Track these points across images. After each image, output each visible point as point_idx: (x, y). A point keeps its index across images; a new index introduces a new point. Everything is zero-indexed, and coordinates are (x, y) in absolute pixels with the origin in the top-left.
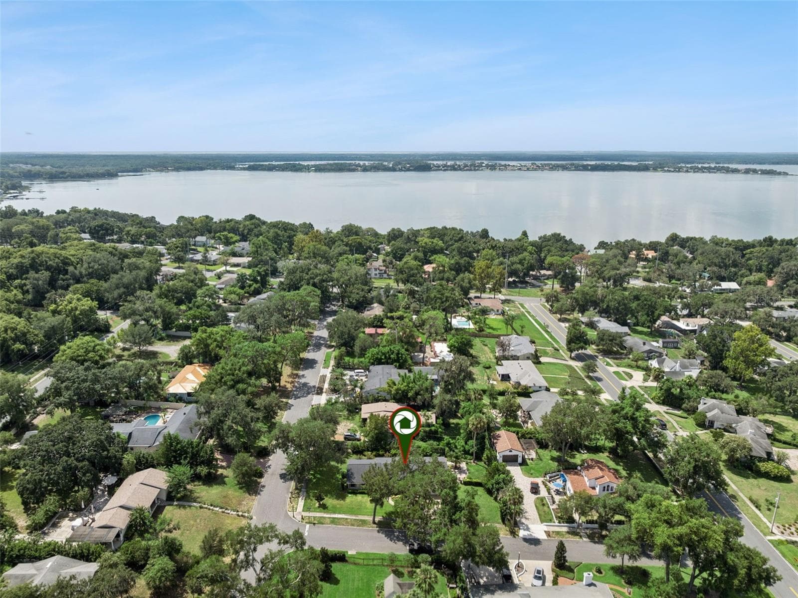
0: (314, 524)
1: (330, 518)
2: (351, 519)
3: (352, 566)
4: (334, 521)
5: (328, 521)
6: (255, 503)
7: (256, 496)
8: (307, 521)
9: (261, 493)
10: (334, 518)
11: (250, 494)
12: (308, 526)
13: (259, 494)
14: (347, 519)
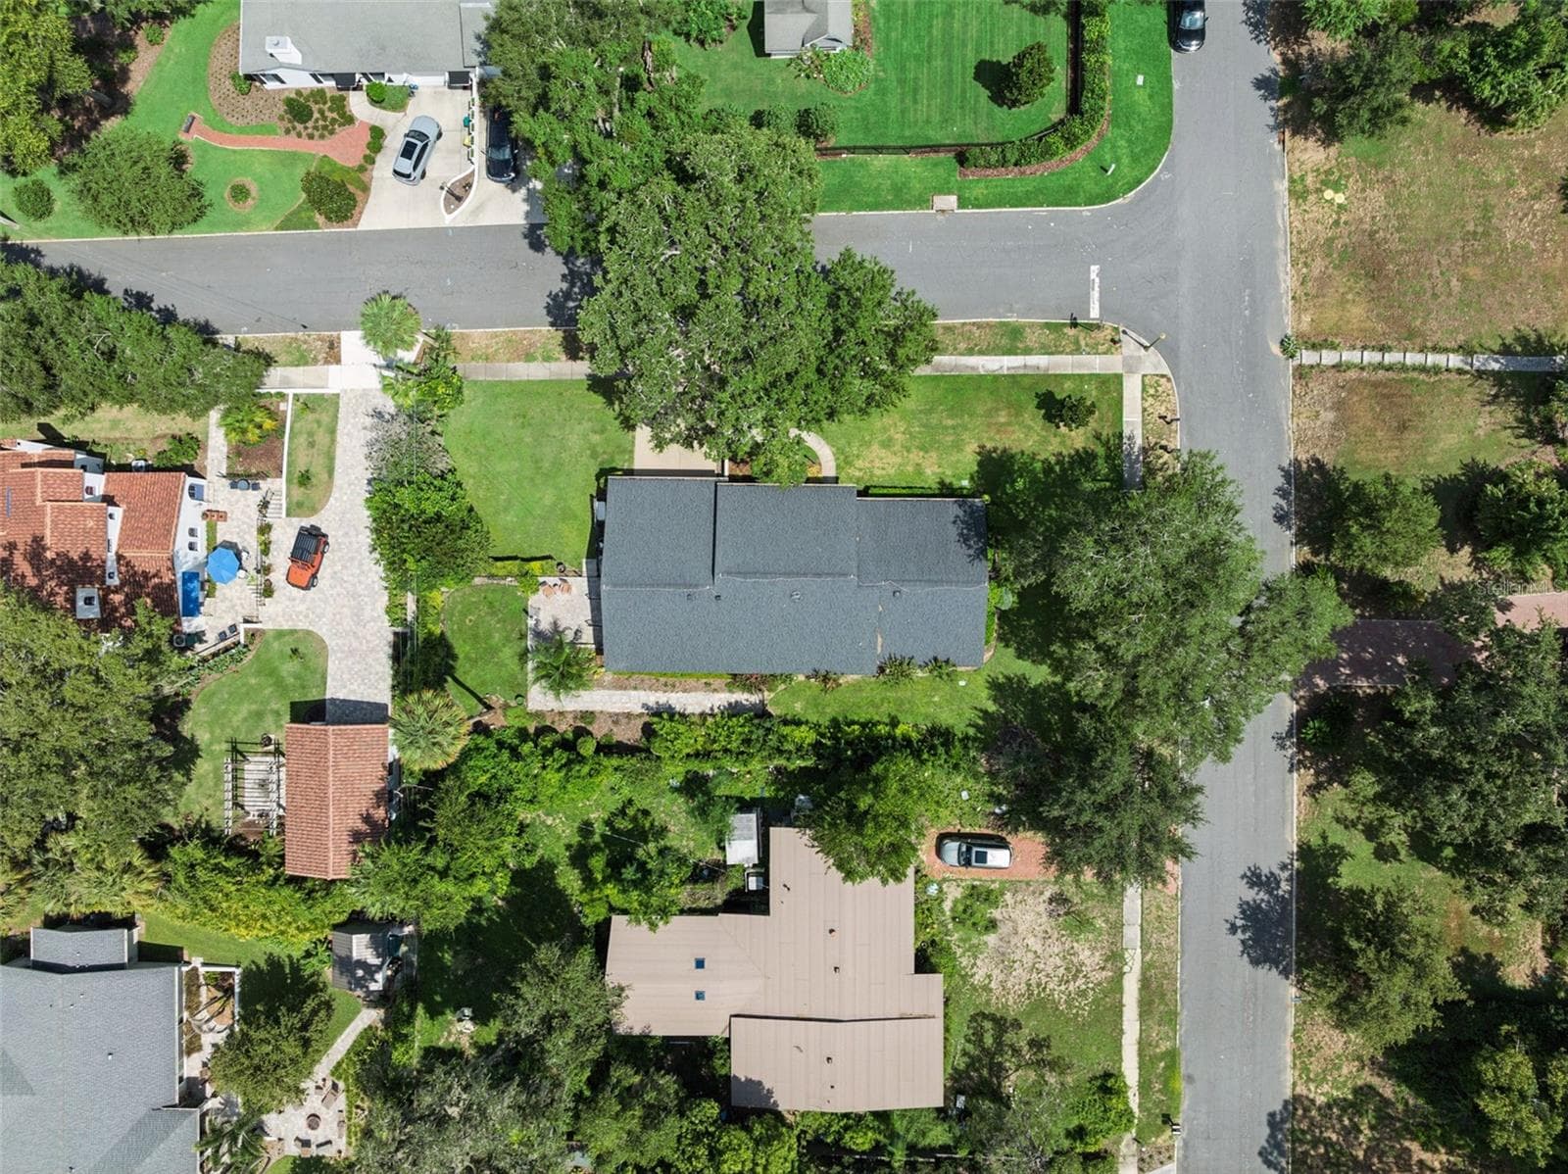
0: (1074, 325)
1: (1027, 351)
2: (956, 351)
3: (937, 136)
4: (1011, 340)
5: (1031, 338)
6: (1290, 426)
7: (1297, 463)
8: (1100, 335)
9: (1280, 481)
10: (1011, 351)
11: (1320, 466)
12: (1095, 313)
13: (1287, 475)
14: (970, 352)
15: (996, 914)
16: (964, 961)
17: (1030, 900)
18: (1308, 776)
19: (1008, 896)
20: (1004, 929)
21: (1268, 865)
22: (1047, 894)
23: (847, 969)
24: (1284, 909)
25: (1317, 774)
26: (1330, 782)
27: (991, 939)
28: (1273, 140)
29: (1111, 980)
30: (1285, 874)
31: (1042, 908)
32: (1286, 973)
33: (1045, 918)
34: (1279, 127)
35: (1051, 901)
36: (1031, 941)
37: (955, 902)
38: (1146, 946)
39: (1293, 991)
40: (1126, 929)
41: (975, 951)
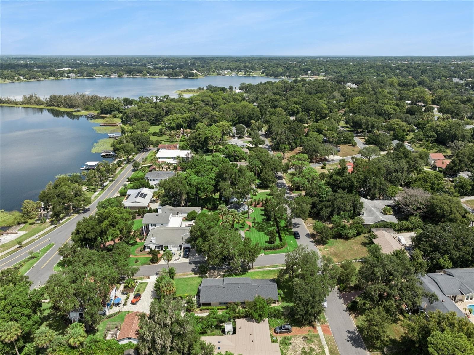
15: (291, 341)
16: (285, 351)
17: (298, 338)
18: (354, 315)
19: (293, 338)
20: (293, 344)
21: (352, 330)
22: (302, 337)
23: (255, 341)
24: (359, 337)
25: (355, 315)
26: (359, 315)
27: (290, 346)
28: (315, 246)
29: (322, 352)
30: (356, 331)
31: (301, 339)
32: (365, 349)
33: (302, 341)
34: (316, 245)
35: (303, 338)
36: (300, 346)
37: (280, 340)
38: (328, 345)
39: (368, 352)
40: (322, 342)
41: (287, 349)
